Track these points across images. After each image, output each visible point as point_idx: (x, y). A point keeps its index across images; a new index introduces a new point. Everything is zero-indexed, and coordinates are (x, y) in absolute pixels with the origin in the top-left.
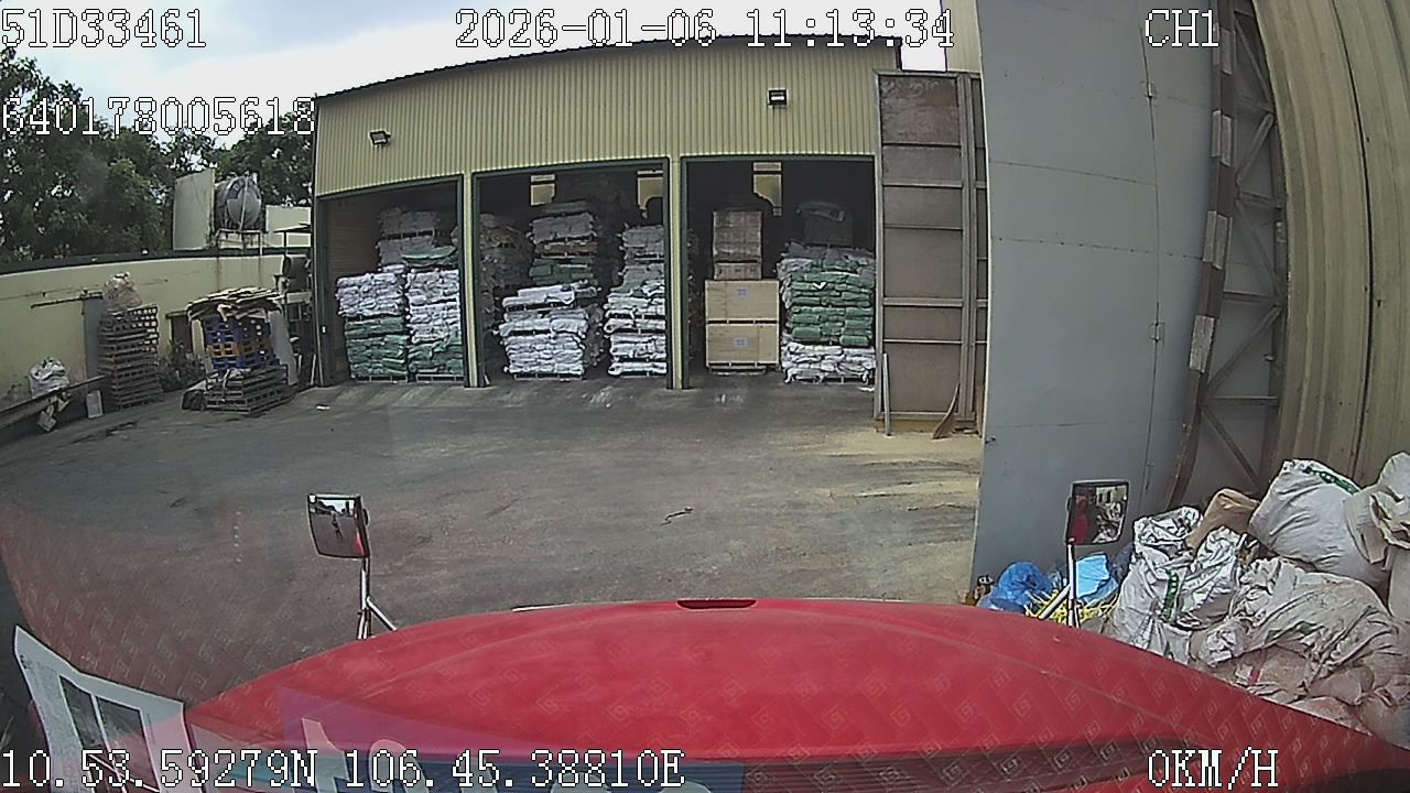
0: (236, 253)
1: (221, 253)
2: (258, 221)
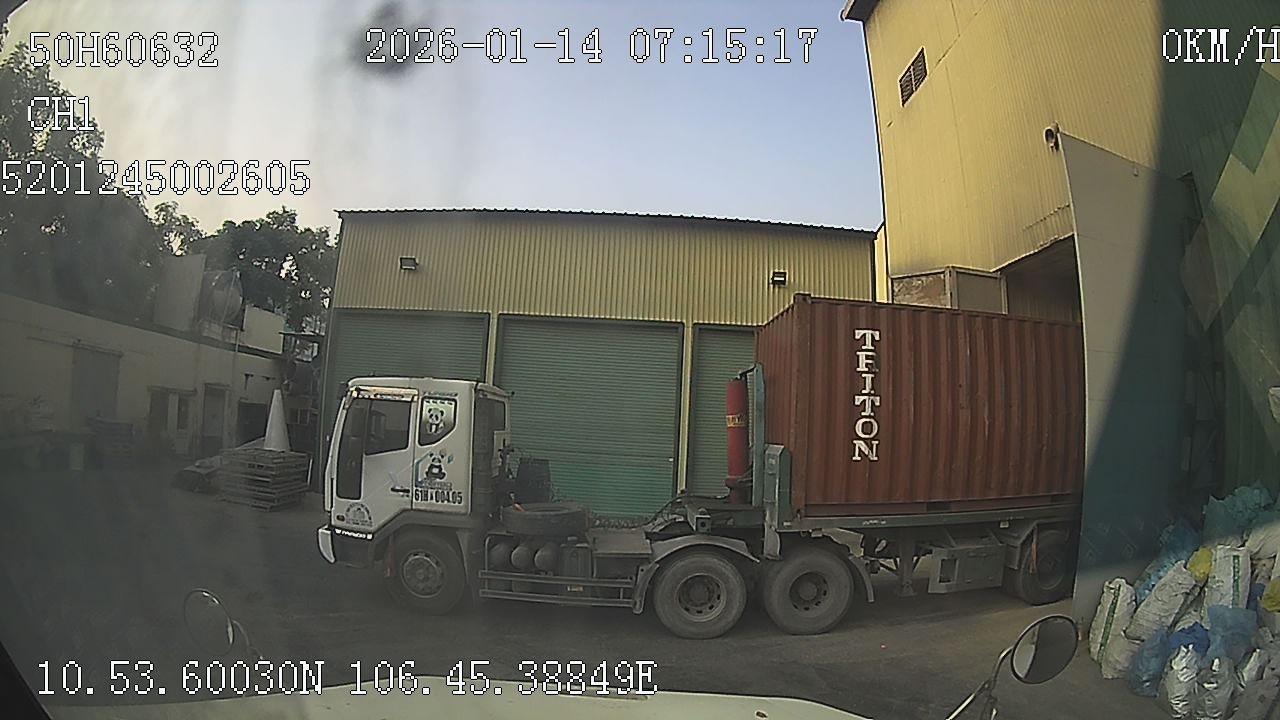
0: (216, 343)
1: (202, 340)
2: (237, 317)
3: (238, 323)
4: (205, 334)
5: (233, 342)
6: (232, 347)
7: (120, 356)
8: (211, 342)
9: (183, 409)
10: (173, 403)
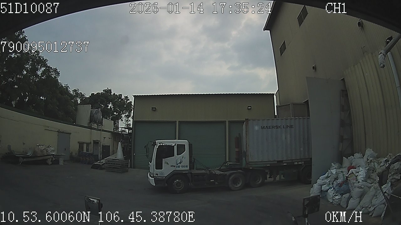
0: (96, 129)
1: (93, 128)
2: (101, 122)
3: (101, 123)
4: (93, 127)
5: (100, 129)
6: (100, 130)
7: (70, 134)
8: (95, 129)
9: (87, 148)
10: (85, 146)
